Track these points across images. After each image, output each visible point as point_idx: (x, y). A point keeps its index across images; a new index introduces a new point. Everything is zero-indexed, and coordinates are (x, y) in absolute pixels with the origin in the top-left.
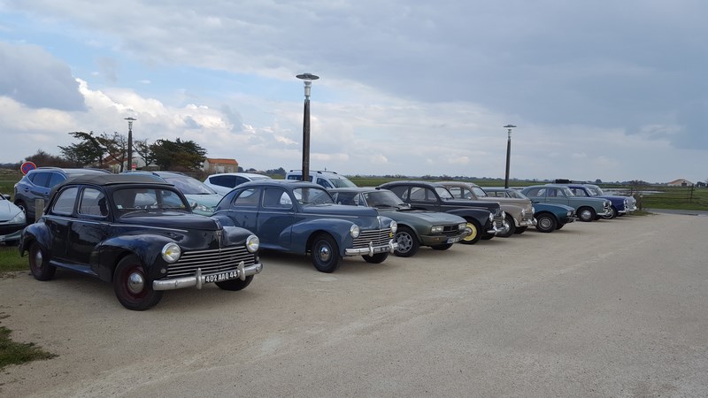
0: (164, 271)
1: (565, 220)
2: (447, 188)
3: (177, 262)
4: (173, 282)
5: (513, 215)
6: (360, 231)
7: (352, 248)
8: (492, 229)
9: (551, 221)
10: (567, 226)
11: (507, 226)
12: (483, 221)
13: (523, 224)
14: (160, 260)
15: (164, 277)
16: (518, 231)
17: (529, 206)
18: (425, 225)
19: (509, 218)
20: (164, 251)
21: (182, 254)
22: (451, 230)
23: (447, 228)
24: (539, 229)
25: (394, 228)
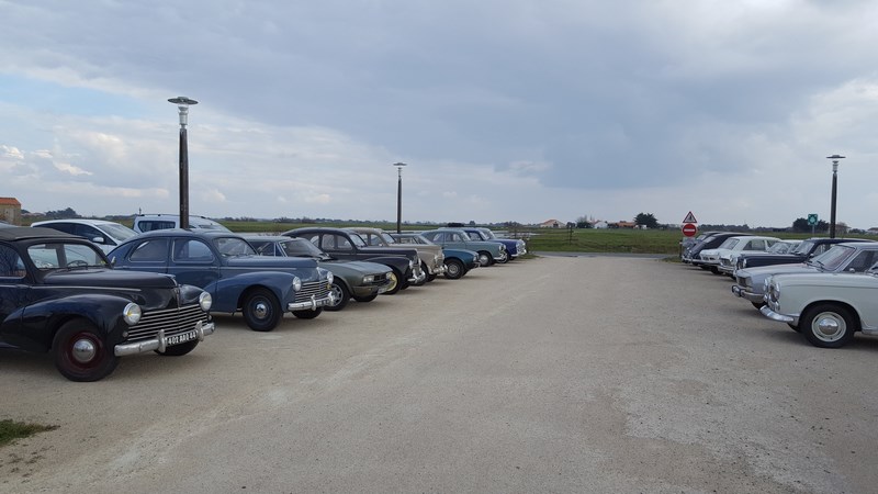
0: (126, 334)
1: (472, 265)
2: (357, 234)
3: (137, 324)
4: (134, 346)
5: (426, 262)
6: (302, 283)
7: (294, 302)
8: (411, 276)
9: (459, 266)
10: (471, 272)
11: (424, 274)
12: (403, 270)
13: (436, 271)
14: (122, 323)
15: (125, 341)
16: (430, 278)
17: (440, 252)
18: (355, 274)
19: (424, 266)
20: (126, 313)
21: (142, 316)
22: (380, 279)
23: (377, 277)
24: (447, 276)
25: (331, 280)
